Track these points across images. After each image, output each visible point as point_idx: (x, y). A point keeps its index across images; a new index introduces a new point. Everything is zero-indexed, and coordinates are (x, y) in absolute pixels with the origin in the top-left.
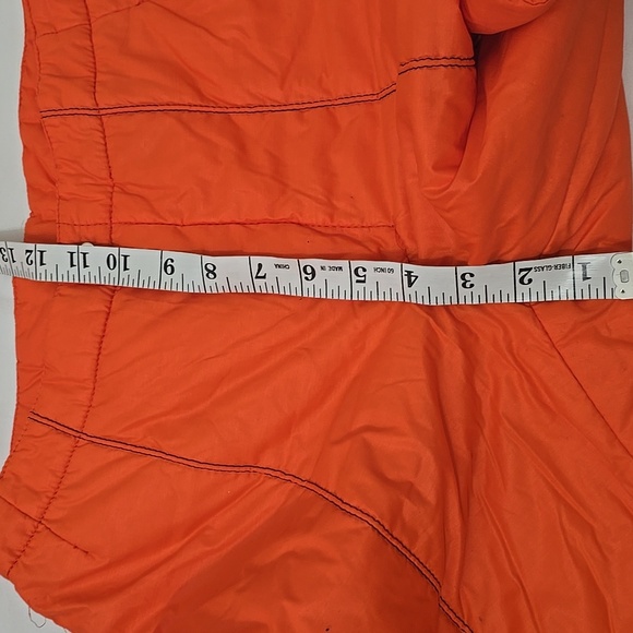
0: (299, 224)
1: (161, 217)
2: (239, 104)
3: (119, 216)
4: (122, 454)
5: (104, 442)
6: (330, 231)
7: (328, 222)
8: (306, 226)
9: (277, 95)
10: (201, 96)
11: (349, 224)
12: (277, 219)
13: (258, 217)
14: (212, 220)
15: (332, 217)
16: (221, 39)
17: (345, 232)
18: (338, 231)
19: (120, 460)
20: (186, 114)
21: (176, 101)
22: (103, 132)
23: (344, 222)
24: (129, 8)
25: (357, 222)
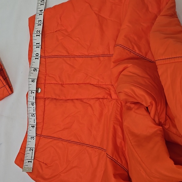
0: (91, 84)
1: (58, 82)
2: (77, 55)
3: (47, 82)
4: (51, 140)
5: (47, 137)
6: (98, 86)
7: (97, 84)
8: (92, 84)
9: (86, 53)
10: (68, 53)
11: (102, 84)
12: (85, 83)
13: (81, 82)
14: (70, 83)
15: (98, 82)
16: (74, 40)
17: (101, 86)
18: (100, 86)
19: (51, 141)
20: (65, 58)
21: (63, 55)
22: (46, 62)
23: (101, 84)
24: (54, 32)
25: (104, 84)
